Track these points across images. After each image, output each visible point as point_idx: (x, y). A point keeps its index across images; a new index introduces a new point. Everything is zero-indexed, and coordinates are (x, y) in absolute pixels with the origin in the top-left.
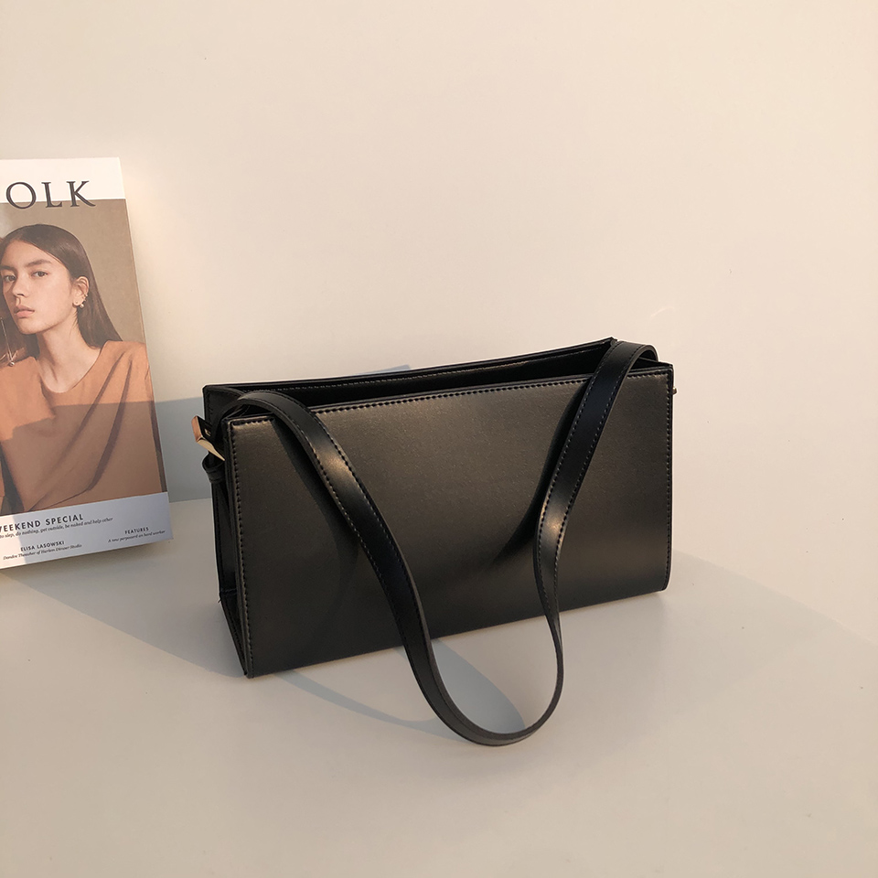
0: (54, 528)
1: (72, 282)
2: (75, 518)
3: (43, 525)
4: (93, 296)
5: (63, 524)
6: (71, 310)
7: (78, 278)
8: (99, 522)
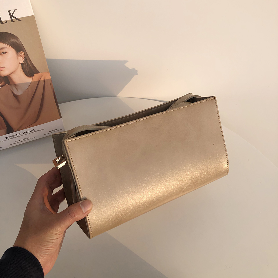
0: (25, 134)
1: (17, 54)
3: (22, 134)
6: (19, 65)
7: (20, 52)
8: (40, 130)
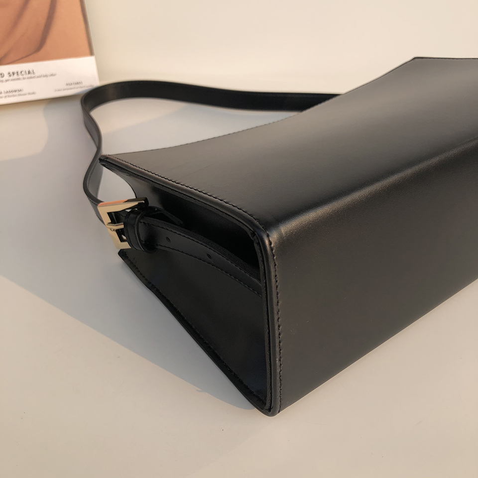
0: (14, 80)
2: (29, 72)
3: (6, 77)
5: (21, 77)
8: (46, 76)
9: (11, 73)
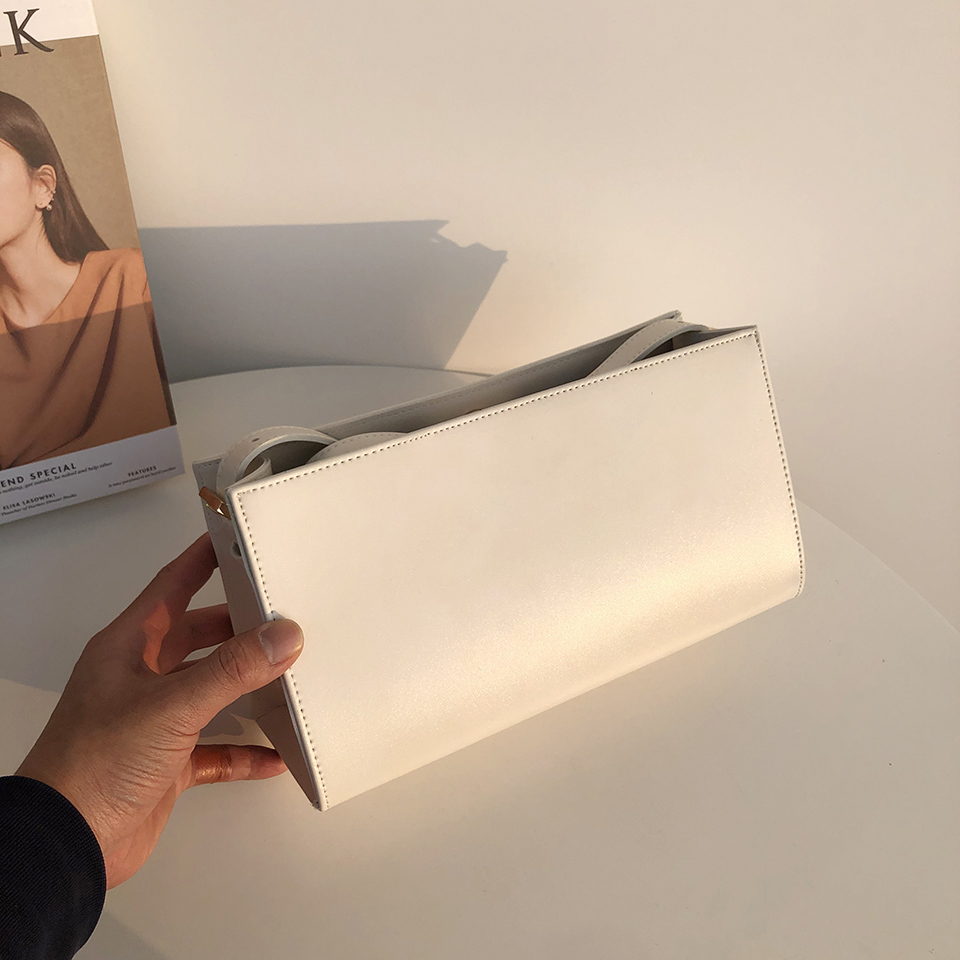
4: (64, 193)
7: (39, 167)
8: (96, 468)
9: (36, 475)
